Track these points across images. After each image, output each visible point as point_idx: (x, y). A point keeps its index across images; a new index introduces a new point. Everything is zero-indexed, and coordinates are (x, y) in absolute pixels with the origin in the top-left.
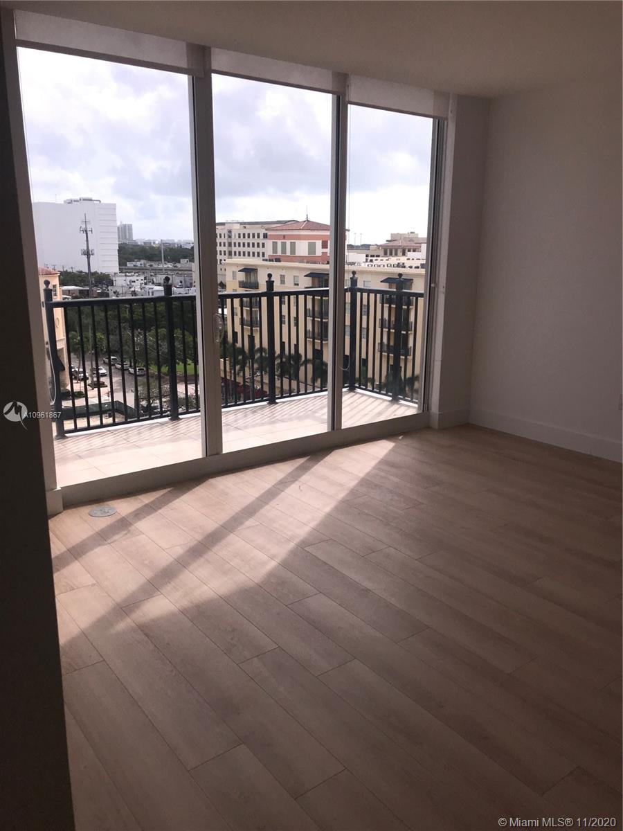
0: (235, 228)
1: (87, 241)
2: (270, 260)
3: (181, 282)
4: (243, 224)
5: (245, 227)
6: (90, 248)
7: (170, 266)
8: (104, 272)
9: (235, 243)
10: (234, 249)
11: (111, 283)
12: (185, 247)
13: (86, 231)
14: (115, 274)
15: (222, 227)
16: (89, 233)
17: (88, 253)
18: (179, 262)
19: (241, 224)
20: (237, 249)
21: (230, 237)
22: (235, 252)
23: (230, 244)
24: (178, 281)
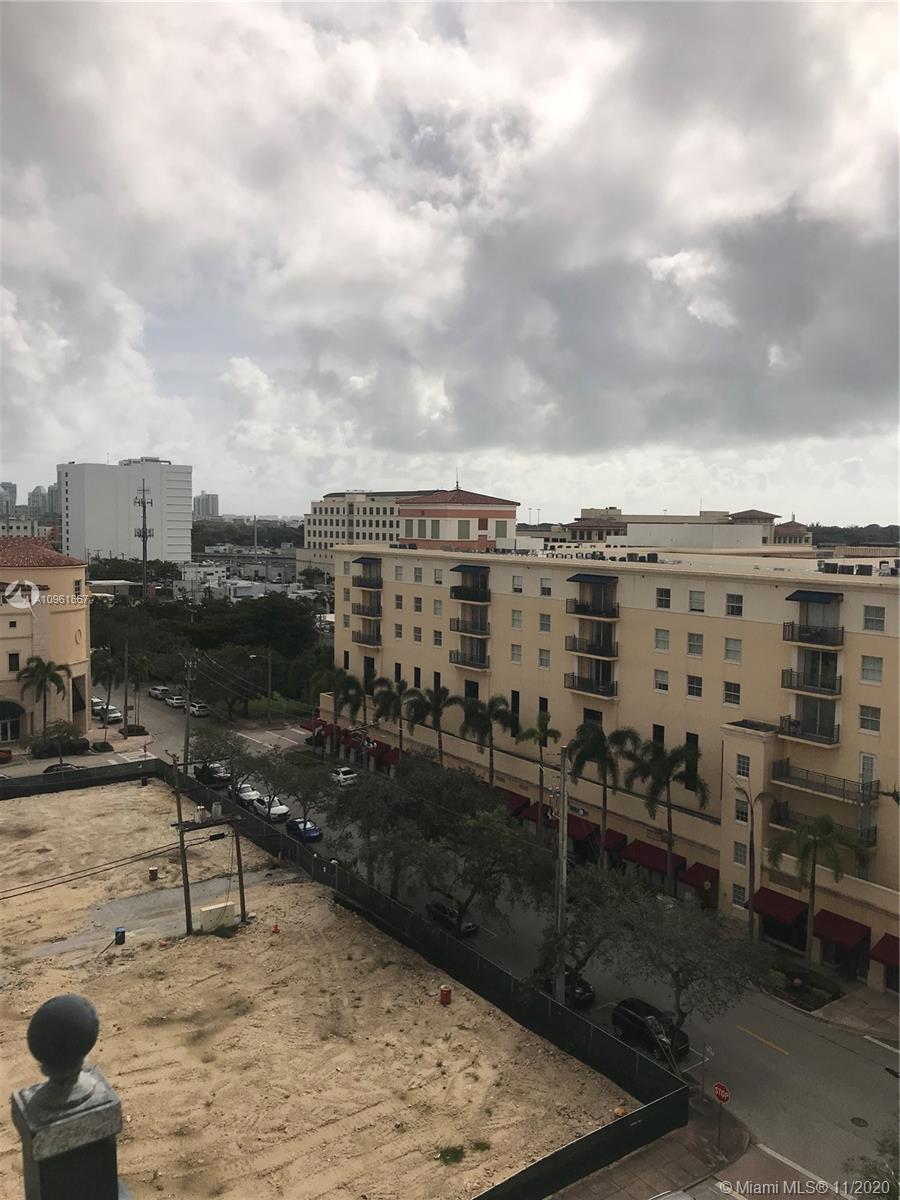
0: (358, 500)
1: (144, 517)
2: (401, 547)
3: (280, 575)
4: (372, 496)
5: (373, 500)
6: (148, 528)
7: (267, 552)
8: (169, 559)
9: (358, 522)
10: (356, 529)
11: (178, 576)
12: (292, 526)
13: (144, 503)
14: (186, 562)
15: (341, 499)
16: (148, 506)
17: (144, 534)
18: (279, 547)
19: (368, 495)
20: (361, 530)
21: (351, 512)
22: (358, 534)
23: (351, 523)
24: (276, 574)
